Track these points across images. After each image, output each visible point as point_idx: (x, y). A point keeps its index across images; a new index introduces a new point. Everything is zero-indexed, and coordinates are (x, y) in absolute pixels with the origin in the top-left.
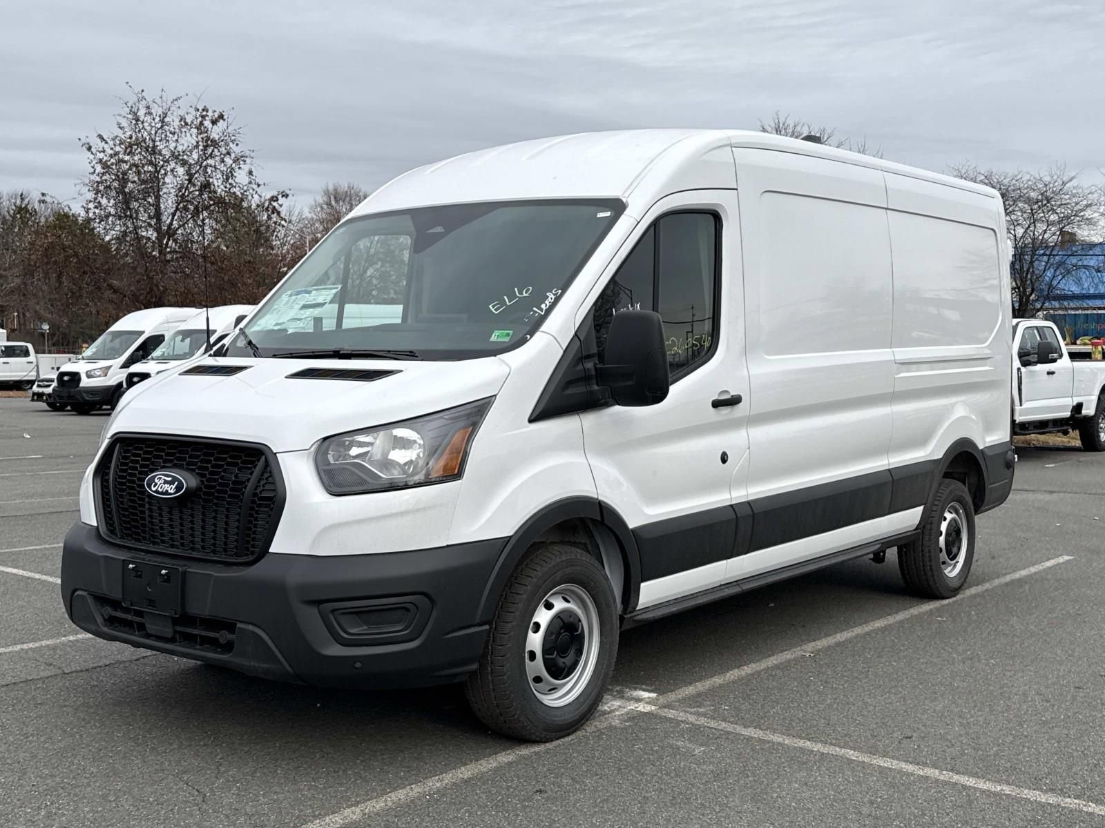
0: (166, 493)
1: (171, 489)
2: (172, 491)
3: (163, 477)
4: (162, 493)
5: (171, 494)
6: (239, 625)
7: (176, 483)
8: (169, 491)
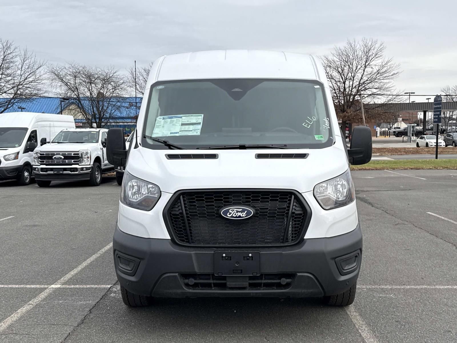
0: (240, 217)
1: (243, 214)
2: (244, 216)
3: (235, 209)
4: (236, 217)
5: (243, 217)
6: (299, 274)
7: (246, 211)
8: (242, 216)
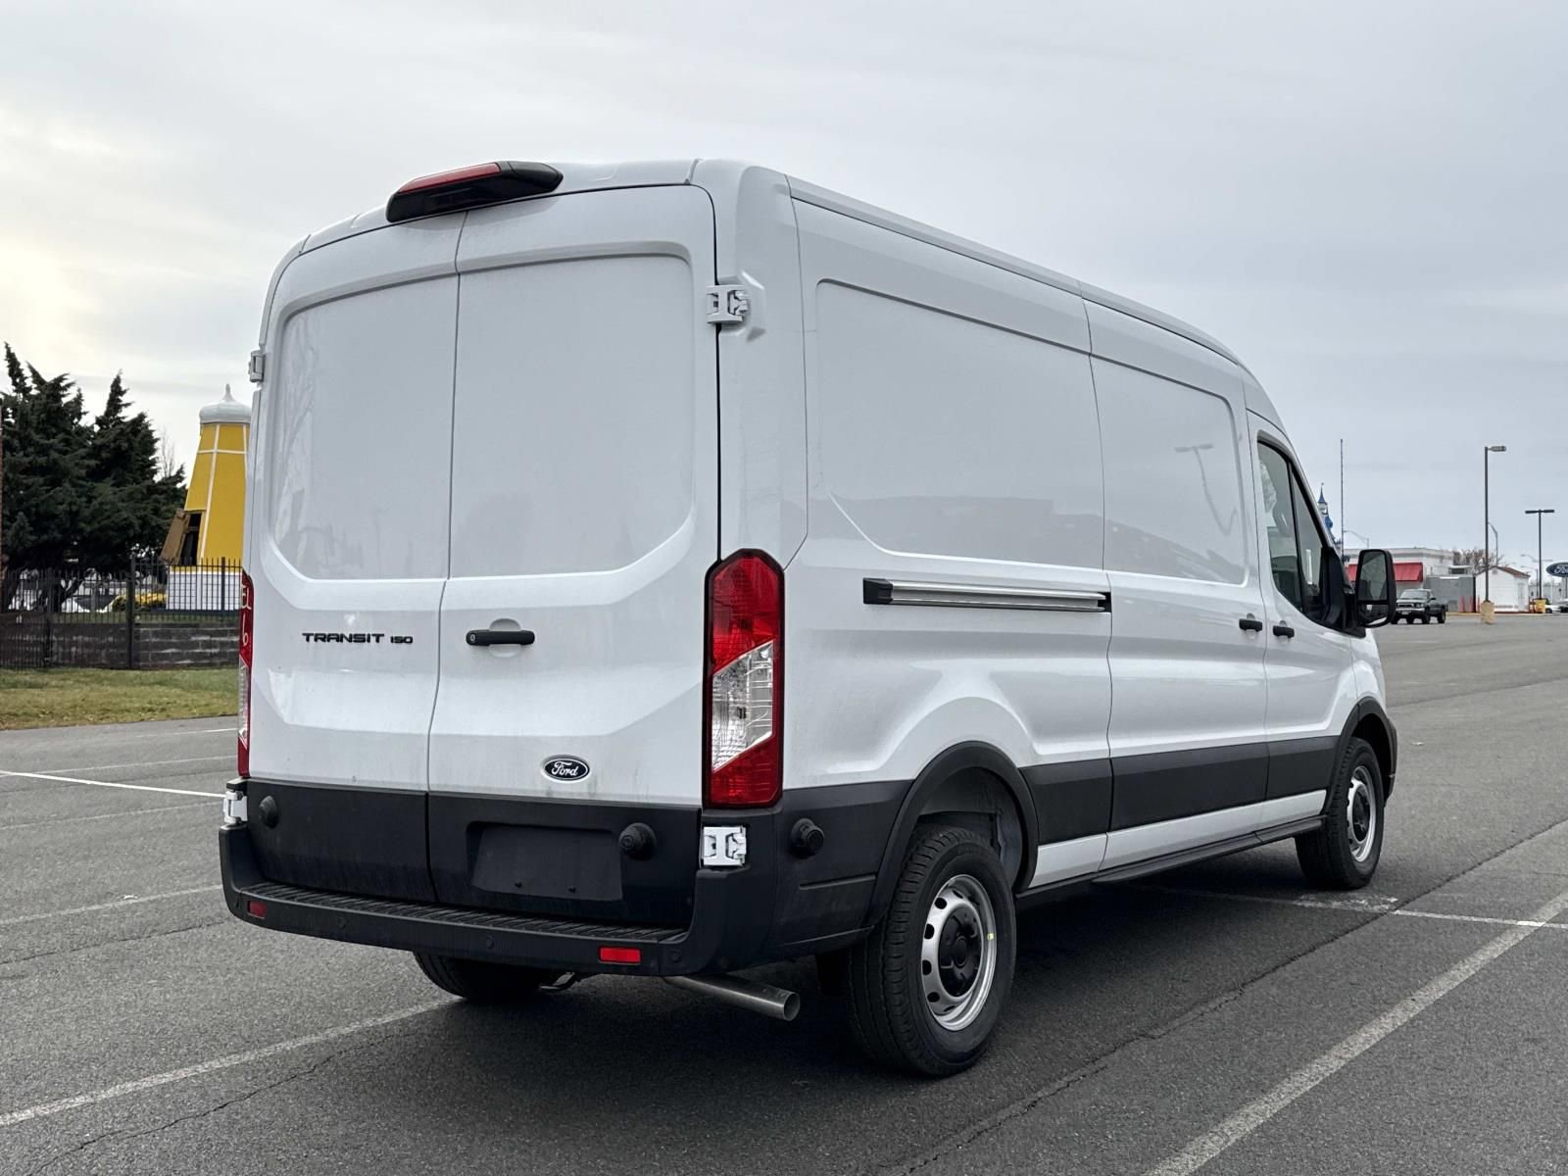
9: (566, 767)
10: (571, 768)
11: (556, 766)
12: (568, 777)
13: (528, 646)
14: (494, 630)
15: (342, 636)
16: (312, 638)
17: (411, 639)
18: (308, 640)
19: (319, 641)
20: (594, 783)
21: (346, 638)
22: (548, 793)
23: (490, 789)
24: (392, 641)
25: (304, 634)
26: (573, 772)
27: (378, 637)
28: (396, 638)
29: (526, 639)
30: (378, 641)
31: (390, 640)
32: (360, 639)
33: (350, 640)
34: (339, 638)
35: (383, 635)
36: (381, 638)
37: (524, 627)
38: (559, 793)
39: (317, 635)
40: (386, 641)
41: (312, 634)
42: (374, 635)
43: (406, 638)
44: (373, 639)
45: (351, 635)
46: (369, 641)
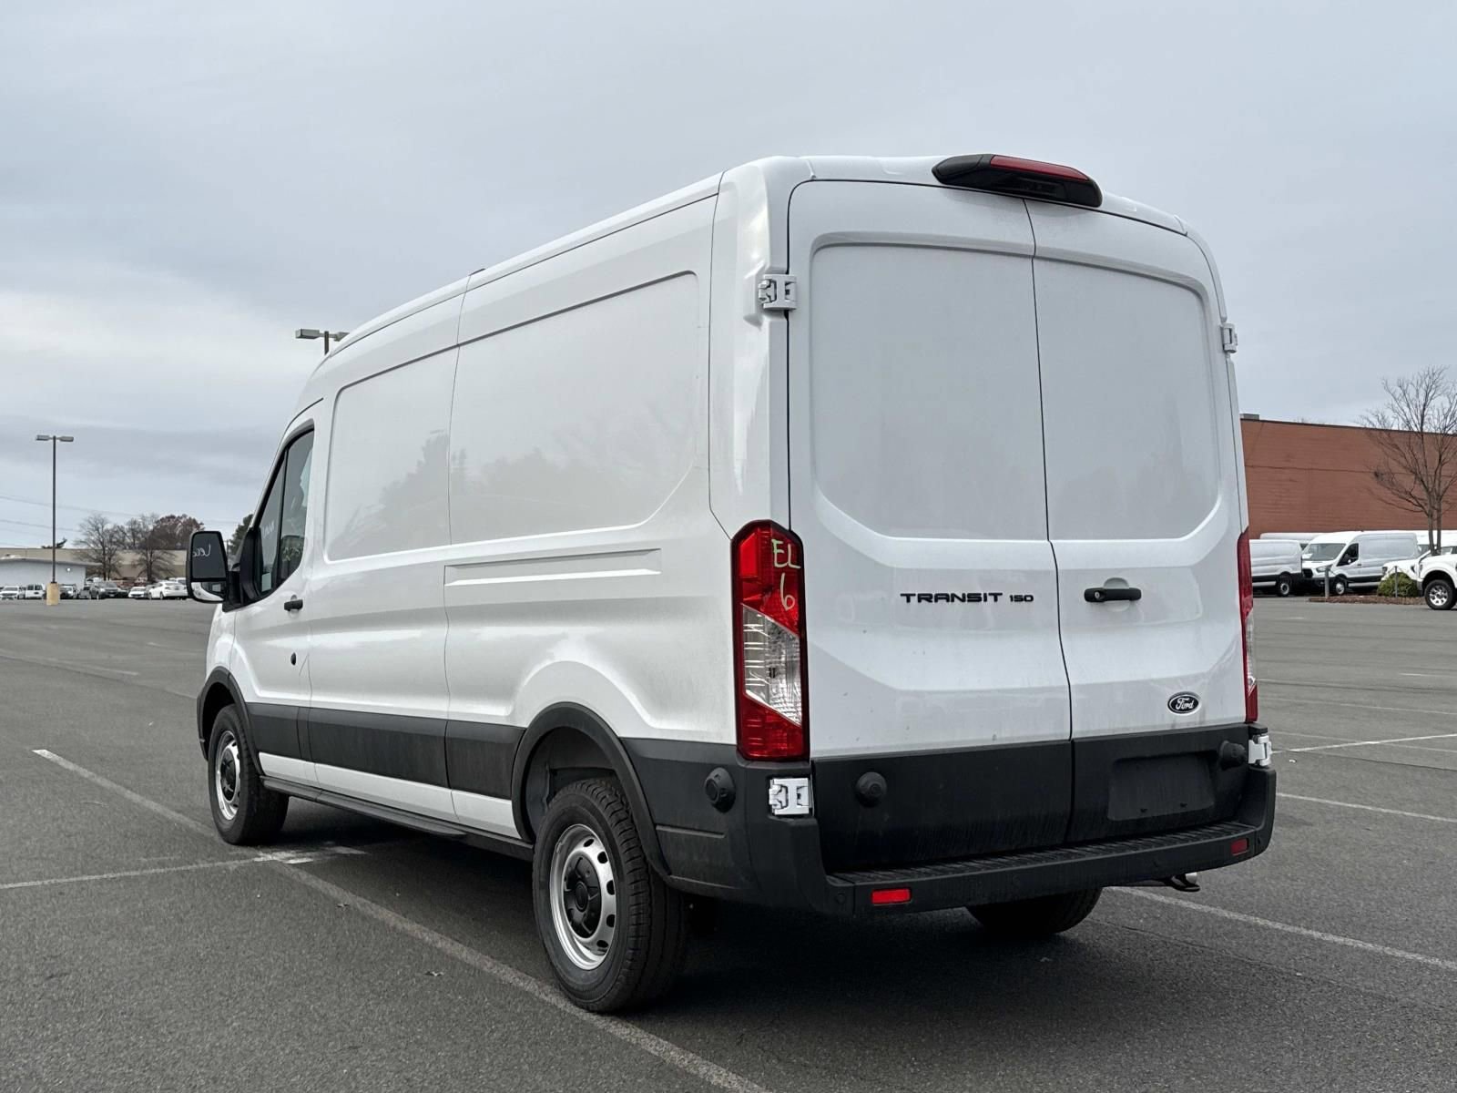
9: (1186, 702)
10: (1189, 702)
11: (1179, 702)
12: (1188, 710)
13: (1136, 602)
14: (1106, 588)
15: (954, 596)
16: (914, 600)
17: (1032, 597)
18: (908, 601)
19: (923, 601)
20: (1203, 713)
21: (958, 598)
22: (1173, 725)
23: (1128, 729)
24: (1012, 600)
25: (902, 595)
26: (1190, 705)
27: (996, 596)
28: (1016, 597)
29: (1133, 595)
30: (996, 600)
31: (1010, 599)
32: (974, 598)
33: (963, 600)
34: (949, 598)
35: (1001, 594)
36: (999, 597)
37: (1132, 585)
38: (1181, 724)
39: (919, 595)
40: (1004, 600)
41: (914, 595)
42: (990, 594)
43: (1026, 596)
44: (991, 599)
45: (964, 595)
46: (986, 600)
